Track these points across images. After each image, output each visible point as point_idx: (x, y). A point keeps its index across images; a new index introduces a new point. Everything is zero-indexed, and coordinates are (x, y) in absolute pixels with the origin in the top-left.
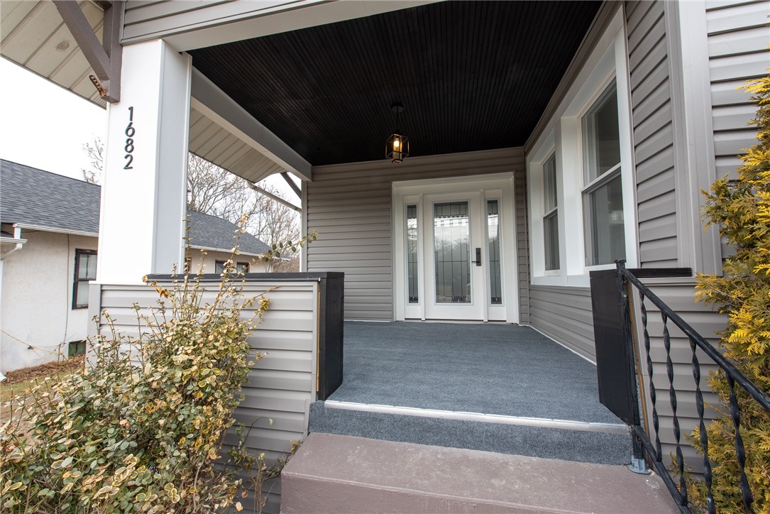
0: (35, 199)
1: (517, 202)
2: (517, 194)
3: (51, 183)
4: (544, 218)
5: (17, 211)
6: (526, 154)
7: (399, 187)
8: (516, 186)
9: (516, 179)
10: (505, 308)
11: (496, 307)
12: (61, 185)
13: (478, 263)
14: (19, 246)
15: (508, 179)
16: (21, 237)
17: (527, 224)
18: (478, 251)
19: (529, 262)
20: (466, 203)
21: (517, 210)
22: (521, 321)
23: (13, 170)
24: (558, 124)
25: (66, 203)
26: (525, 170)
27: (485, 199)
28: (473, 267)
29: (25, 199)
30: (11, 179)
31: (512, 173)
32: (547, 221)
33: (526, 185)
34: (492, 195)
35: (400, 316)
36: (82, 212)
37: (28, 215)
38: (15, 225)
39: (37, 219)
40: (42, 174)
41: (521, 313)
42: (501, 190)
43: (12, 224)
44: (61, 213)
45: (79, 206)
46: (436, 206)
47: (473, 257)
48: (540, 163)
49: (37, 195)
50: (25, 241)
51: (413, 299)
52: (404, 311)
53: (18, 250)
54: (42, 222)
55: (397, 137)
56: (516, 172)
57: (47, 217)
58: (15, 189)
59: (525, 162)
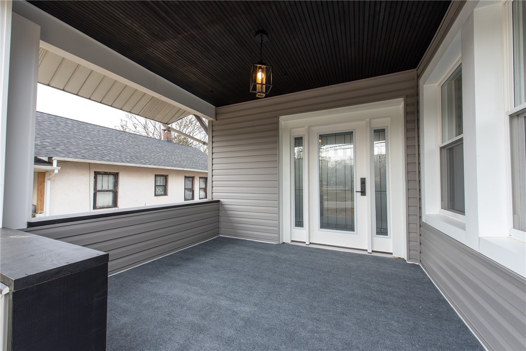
0: (72, 141)
1: (407, 130)
2: (407, 122)
3: (87, 130)
4: (441, 148)
5: (58, 149)
6: (419, 76)
7: (286, 121)
8: (407, 113)
9: (406, 105)
10: (391, 240)
11: (381, 238)
12: (93, 131)
13: (363, 192)
14: (56, 171)
15: (397, 106)
16: (57, 166)
17: (419, 154)
18: (363, 181)
19: (420, 195)
20: (351, 133)
21: (407, 139)
22: (409, 259)
23: (66, 123)
24: (470, 19)
25: (92, 142)
26: (418, 95)
27: (371, 128)
28: (357, 196)
29: (66, 141)
30: (63, 129)
31: (401, 99)
32: (445, 151)
33: (418, 112)
34: (378, 124)
35: (286, 239)
36: (100, 148)
37: (64, 152)
38: (53, 159)
39: (69, 153)
40: (83, 125)
41: (409, 250)
42: (389, 119)
43: (52, 157)
44: (86, 149)
45: (100, 143)
46: (321, 137)
47: (357, 187)
48: (437, 84)
49: (75, 138)
50: (59, 168)
51: (299, 223)
52: (290, 234)
53: (56, 174)
54: (71, 156)
55: (260, 68)
56: (407, 97)
57: (76, 152)
58: (63, 135)
59: (418, 86)
